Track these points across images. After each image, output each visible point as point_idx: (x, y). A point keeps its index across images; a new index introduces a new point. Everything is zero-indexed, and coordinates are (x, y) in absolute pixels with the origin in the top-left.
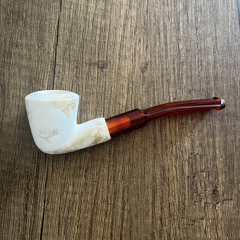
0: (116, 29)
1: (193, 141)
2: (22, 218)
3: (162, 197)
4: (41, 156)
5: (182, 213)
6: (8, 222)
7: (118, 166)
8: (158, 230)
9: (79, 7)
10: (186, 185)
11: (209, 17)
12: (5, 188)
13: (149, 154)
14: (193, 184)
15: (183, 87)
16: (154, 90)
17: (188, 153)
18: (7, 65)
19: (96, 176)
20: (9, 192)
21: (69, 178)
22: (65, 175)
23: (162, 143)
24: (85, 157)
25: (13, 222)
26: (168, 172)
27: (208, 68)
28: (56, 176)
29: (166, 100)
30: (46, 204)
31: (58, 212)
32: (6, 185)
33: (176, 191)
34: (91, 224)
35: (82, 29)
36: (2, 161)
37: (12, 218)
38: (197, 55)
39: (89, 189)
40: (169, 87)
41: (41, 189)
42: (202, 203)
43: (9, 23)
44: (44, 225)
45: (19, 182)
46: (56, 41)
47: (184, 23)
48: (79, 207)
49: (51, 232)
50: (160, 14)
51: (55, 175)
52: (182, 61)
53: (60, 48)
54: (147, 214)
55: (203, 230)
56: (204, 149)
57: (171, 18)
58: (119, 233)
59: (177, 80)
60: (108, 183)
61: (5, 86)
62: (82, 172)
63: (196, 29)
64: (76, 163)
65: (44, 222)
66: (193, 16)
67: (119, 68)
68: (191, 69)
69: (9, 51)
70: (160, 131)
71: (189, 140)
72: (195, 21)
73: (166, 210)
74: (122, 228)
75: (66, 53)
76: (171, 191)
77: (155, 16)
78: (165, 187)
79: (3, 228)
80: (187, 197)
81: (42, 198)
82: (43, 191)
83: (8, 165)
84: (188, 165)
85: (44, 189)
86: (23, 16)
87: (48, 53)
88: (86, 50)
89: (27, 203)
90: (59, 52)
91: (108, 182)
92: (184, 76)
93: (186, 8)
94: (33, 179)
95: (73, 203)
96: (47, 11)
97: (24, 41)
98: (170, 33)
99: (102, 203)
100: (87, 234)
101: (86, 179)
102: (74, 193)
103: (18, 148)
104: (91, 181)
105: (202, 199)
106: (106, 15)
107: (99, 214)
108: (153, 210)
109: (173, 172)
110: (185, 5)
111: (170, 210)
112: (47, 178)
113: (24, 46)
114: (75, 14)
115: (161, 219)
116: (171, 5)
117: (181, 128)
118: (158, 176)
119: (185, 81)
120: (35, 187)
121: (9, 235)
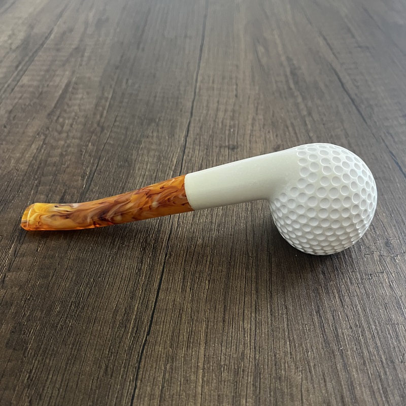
2: (135, 272)
5: (351, 267)
6: (114, 276)
7: (257, 221)
12: (118, 242)
19: (231, 229)
20: (122, 246)
21: (198, 232)
25: (121, 277)
30: (167, 257)
31: (183, 266)
32: (119, 239)
34: (228, 277)
37: (121, 273)
39: (224, 243)
41: (163, 243)
42: (374, 256)
44: (163, 279)
45: (135, 236)
48: (210, 260)
49: (172, 287)
51: (180, 230)
54: (304, 268)
58: (268, 289)
62: (214, 226)
64: (207, 219)
65: (164, 276)
73: (328, 263)
74: (271, 283)
79: (107, 284)
81: (163, 252)
82: (165, 245)
85: (167, 243)
87: (178, 141)
89: (143, 257)
90: (189, 140)
91: (247, 235)
94: (153, 234)
95: (203, 256)
99: (240, 255)
100: (223, 289)
101: (219, 232)
102: (204, 246)
104: (225, 234)
107: (238, 267)
112: (171, 232)
121: (114, 291)
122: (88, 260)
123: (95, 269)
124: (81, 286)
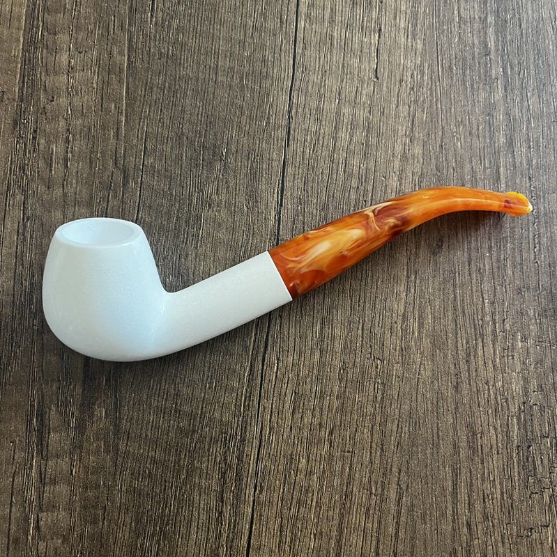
0: (385, 178)
1: (526, 381)
2: (214, 517)
3: (471, 483)
4: (251, 403)
5: (507, 515)
6: (187, 524)
7: (389, 424)
8: (465, 545)
9: (321, 138)
10: (515, 461)
11: (553, 158)
12: (184, 461)
13: (447, 404)
14: (527, 459)
15: (507, 281)
16: (455, 285)
17: (518, 402)
18: (193, 239)
19: (349, 441)
20: (191, 468)
21: (300, 443)
22: (293, 438)
23: (470, 384)
24: (329, 407)
25: (196, 524)
26: (481, 437)
27: (552, 249)
28: (277, 439)
29: (477, 304)
30: (257, 492)
31: (279, 508)
32: (186, 455)
33: (496, 472)
34: (340, 530)
35: (326, 178)
36: (180, 411)
37: (195, 517)
38: (531, 225)
39: (337, 466)
40: (481, 281)
41: (249, 464)
42: (544, 496)
43: (197, 165)
44: (253, 531)
45: (209, 450)
46: (279, 198)
47: (508, 167)
48: (317, 497)
49: (266, 544)
50: (465, 151)
51: (274, 438)
52: (504, 235)
53: (286, 211)
54: (443, 515)
55: (547, 547)
56: (546, 396)
57: (484, 160)
58: (392, 550)
59: (495, 270)
60: (371, 455)
61: (189, 276)
62: (325, 434)
63: (530, 178)
64: (313, 416)
65: (254, 525)
66: (524, 158)
67: (391, 247)
68: (521, 251)
69: (197, 215)
70: (467, 361)
71: (518, 379)
72: (527, 165)
73: (478, 507)
74: (397, 541)
75: (298, 220)
76: (486, 471)
77: (455, 155)
78: (475, 464)
79: (179, 536)
80: (517, 484)
81: (251, 482)
82: (253, 467)
83: (191, 419)
84: (518, 424)
85: (255, 465)
86: (222, 153)
87: (265, 219)
88: (332, 214)
89: (223, 490)
90: (284, 217)
91: (371, 453)
92: (509, 263)
93: (510, 143)
94: (235, 446)
95: (307, 490)
96: (264, 145)
97: (223, 197)
98: (482, 185)
99: (359, 491)
100: (333, 549)
101: (331, 446)
102: (309, 473)
103: (209, 388)
104: (340, 450)
105: (544, 488)
106: (368, 153)
107: (355, 513)
108: (453, 508)
109: (492, 438)
110: (508, 137)
111: (485, 508)
112: (260, 444)
113: (223, 206)
114: (313, 151)
115: (470, 525)
116: (485, 137)
117: (504, 356)
118: (463, 444)
119: (510, 272)
120: (238, 460)
121: (190, 548)
122: (148, 494)
123: (159, 509)
124: (144, 538)
